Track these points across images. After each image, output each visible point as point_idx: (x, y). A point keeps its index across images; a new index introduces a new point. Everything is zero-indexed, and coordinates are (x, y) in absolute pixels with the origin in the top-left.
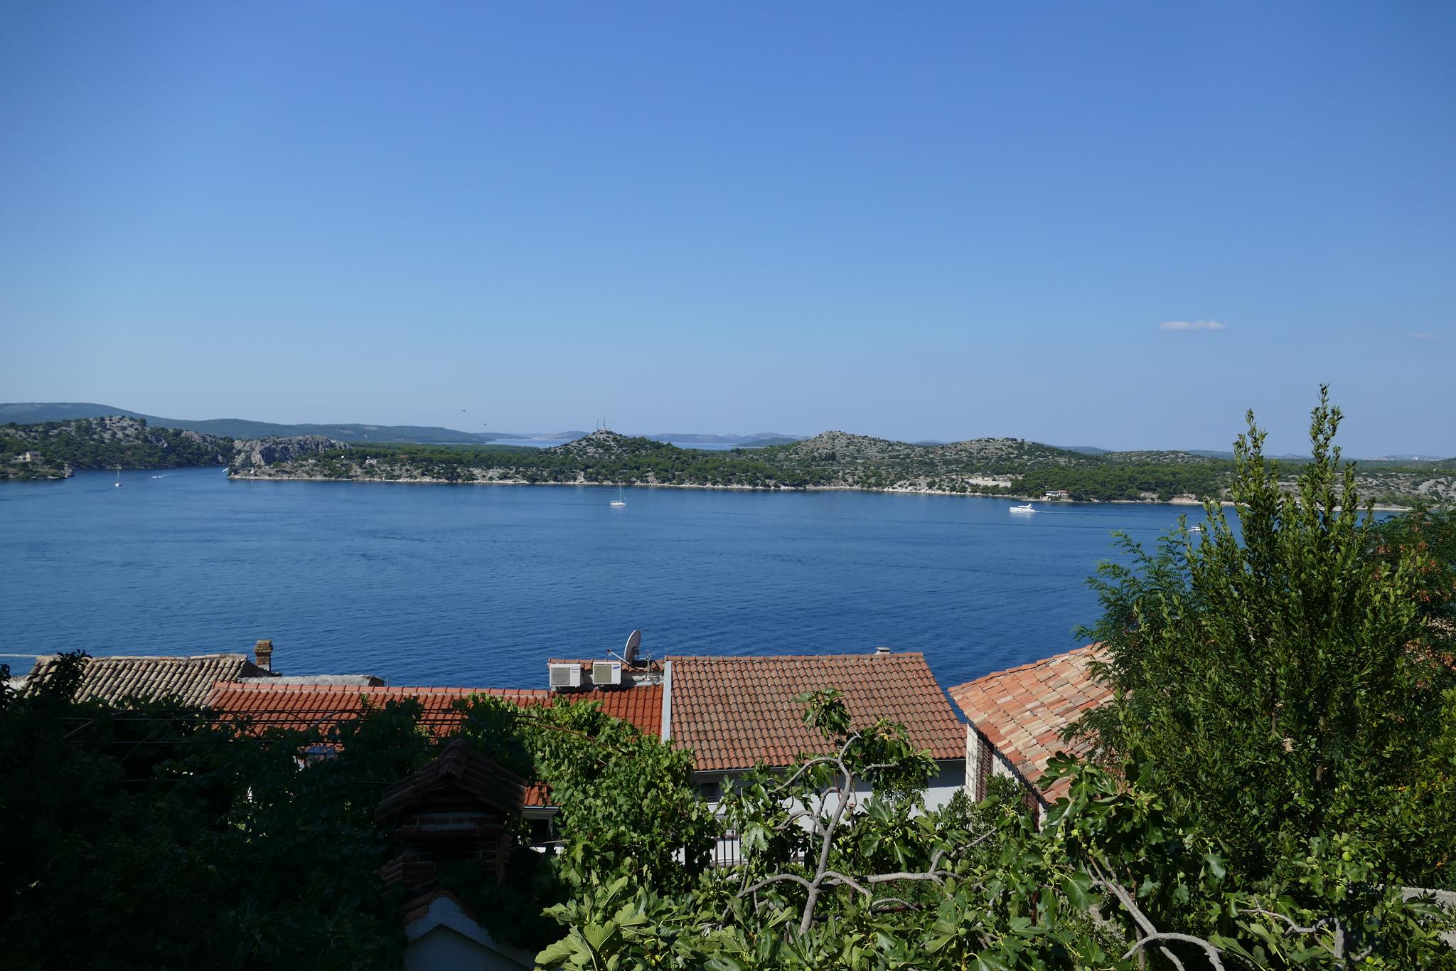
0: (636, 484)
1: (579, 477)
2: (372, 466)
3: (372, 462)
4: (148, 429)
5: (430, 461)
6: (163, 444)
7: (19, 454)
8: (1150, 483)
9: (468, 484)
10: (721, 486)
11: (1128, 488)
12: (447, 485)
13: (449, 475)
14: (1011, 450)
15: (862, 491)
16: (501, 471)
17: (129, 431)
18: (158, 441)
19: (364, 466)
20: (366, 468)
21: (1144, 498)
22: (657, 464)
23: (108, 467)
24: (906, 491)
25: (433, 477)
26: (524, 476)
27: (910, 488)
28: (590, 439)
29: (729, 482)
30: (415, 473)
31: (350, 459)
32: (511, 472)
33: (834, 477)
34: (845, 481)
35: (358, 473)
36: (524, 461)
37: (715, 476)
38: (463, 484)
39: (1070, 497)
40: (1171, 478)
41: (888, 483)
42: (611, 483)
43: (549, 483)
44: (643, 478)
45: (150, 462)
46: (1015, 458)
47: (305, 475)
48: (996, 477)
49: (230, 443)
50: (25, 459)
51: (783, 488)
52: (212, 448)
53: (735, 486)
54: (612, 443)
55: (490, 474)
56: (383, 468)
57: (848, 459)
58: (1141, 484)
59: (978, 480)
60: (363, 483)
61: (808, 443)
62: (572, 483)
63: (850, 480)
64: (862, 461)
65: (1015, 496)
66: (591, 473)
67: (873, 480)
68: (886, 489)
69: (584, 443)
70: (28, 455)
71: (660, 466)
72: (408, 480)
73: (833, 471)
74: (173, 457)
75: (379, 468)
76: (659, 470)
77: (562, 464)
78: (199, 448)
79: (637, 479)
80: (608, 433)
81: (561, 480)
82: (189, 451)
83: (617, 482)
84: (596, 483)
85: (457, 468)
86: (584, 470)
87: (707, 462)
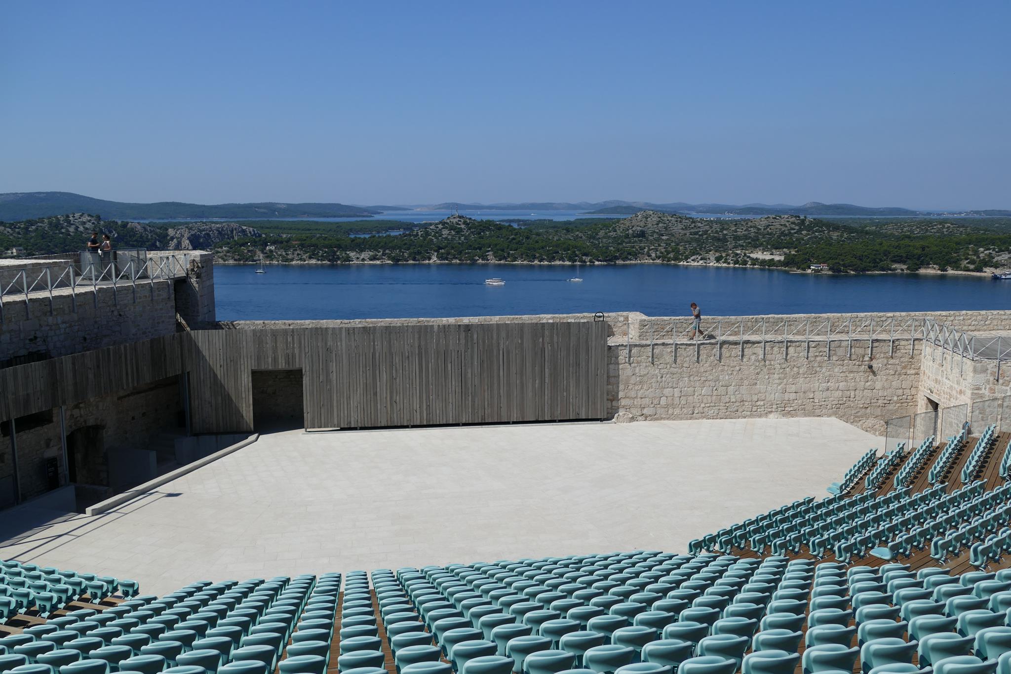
0: (478, 262)
1: (433, 257)
2: (271, 251)
3: (271, 248)
4: (102, 223)
5: (316, 246)
6: (114, 235)
7: (8, 249)
8: (901, 256)
10: (546, 263)
11: (881, 260)
13: (331, 258)
14: (793, 226)
15: (663, 264)
16: (371, 253)
17: (89, 225)
18: (110, 232)
19: (265, 251)
20: (266, 253)
21: (895, 269)
22: (496, 245)
24: (698, 264)
25: (318, 260)
26: (389, 257)
27: (701, 262)
28: (445, 223)
29: (553, 259)
30: (304, 257)
31: (254, 246)
32: (380, 254)
33: (640, 253)
34: (649, 256)
35: (260, 257)
36: (390, 245)
37: (541, 255)
39: (830, 269)
40: (919, 252)
41: (683, 257)
42: (458, 261)
43: (409, 262)
44: (484, 258)
46: (795, 233)
47: (220, 260)
48: (774, 251)
49: (165, 232)
50: (12, 253)
51: (597, 263)
52: (152, 236)
53: (558, 263)
54: (463, 226)
55: (363, 256)
56: (279, 253)
57: (656, 236)
58: (894, 257)
59: (759, 255)
61: (626, 222)
62: (427, 262)
63: (653, 255)
64: (667, 237)
65: (787, 269)
66: (443, 254)
67: (671, 255)
68: (681, 263)
69: (440, 226)
70: (14, 251)
71: (498, 247)
72: (299, 262)
73: (640, 247)
75: (276, 252)
76: (498, 250)
77: (421, 246)
78: (141, 237)
79: (479, 258)
80: (460, 217)
81: (418, 260)
82: (134, 239)
83: (463, 260)
84: (447, 262)
85: (337, 251)
86: (437, 251)
87: (537, 242)
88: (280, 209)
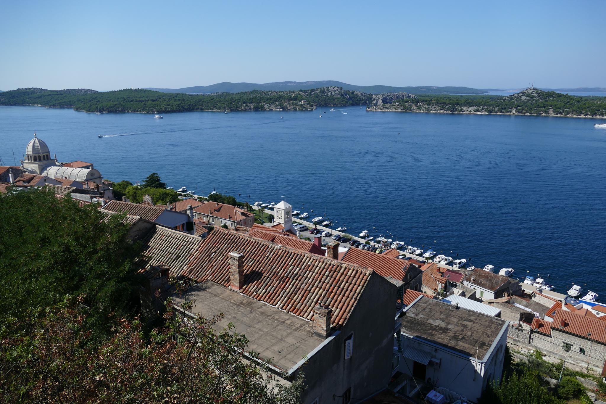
0: (542, 115)
1: (513, 111)
2: (420, 105)
4: (343, 91)
5: (444, 103)
6: (347, 97)
7: (300, 101)
9: (460, 114)
10: (589, 117)
12: (451, 114)
13: (452, 110)
16: (476, 108)
17: (337, 92)
18: (346, 95)
19: (417, 105)
20: (418, 106)
22: (556, 105)
23: (329, 106)
25: (445, 111)
26: (486, 110)
28: (524, 93)
29: (595, 114)
30: (438, 109)
31: (412, 103)
32: (480, 108)
35: (415, 109)
36: (488, 104)
37: (587, 112)
38: (458, 114)
42: (529, 114)
43: (498, 114)
44: (546, 112)
45: (342, 104)
47: (394, 109)
50: (302, 103)
52: (365, 98)
53: (598, 117)
54: (535, 95)
55: (470, 109)
56: (424, 106)
60: (417, 113)
62: (509, 114)
66: (519, 109)
69: (521, 95)
71: (557, 106)
72: (434, 112)
74: (350, 102)
75: (423, 106)
76: (556, 108)
77: (506, 105)
78: (360, 98)
79: (543, 112)
80: (534, 89)
81: (504, 113)
82: (357, 99)
83: (532, 114)
84: (521, 114)
85: (456, 106)
86: (516, 108)
87: (585, 104)
88: (433, 89)
